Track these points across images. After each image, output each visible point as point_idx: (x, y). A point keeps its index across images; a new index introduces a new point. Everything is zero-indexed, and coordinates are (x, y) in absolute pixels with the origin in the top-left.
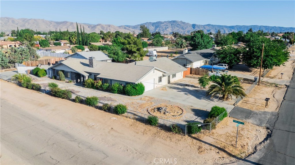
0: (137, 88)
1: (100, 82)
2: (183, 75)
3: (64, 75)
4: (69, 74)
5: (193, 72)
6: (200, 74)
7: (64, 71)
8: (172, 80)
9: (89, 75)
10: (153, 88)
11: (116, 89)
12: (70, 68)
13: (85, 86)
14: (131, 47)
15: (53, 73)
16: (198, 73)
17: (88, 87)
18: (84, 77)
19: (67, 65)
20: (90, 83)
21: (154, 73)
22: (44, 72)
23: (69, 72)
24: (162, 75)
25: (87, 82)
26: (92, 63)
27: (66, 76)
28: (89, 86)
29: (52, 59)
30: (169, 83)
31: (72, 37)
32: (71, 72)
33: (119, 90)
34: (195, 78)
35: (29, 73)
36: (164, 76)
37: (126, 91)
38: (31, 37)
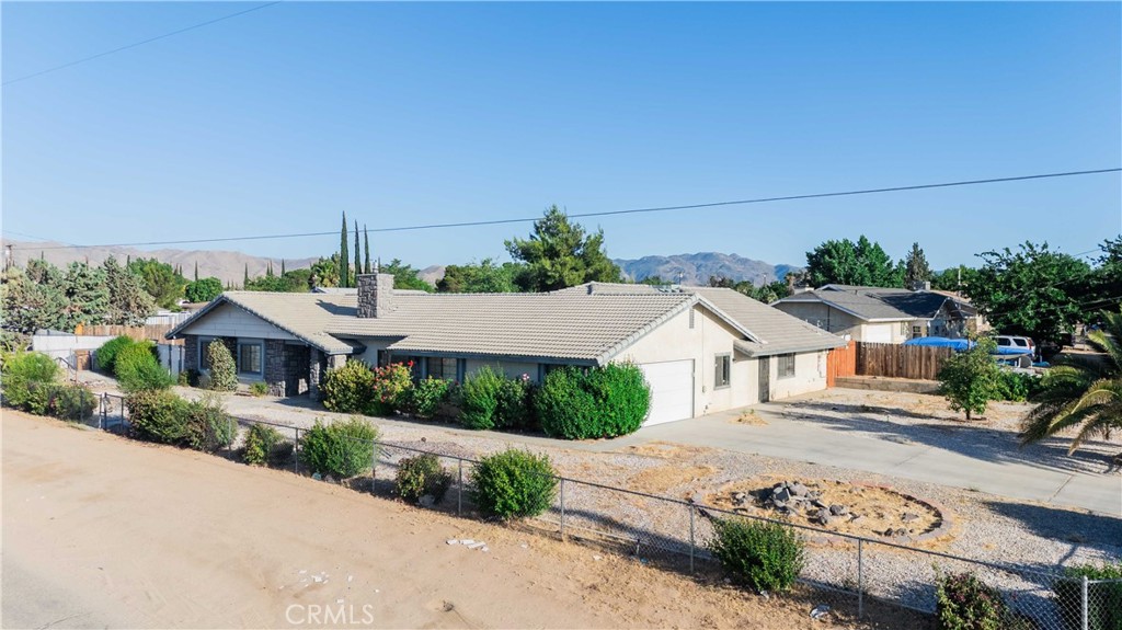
0: (608, 388)
1: (403, 373)
2: (824, 374)
3: (235, 358)
4: (258, 355)
5: (870, 363)
6: (910, 372)
7: (235, 339)
8: (781, 388)
9: (349, 349)
10: (689, 416)
11: (489, 404)
12: (261, 318)
13: (326, 403)
14: (559, 267)
15: (186, 355)
16: (899, 368)
17: (338, 404)
18: (325, 358)
20: (352, 385)
21: (692, 326)
22: (149, 353)
23: (255, 341)
24: (732, 350)
25: (335, 378)
26: (374, 295)
27: (244, 368)
28: (347, 401)
30: (765, 398)
31: (322, 273)
32: (266, 340)
33: (505, 404)
34: (888, 389)
35: (80, 366)
36: (741, 354)
37: (543, 407)
38: (166, 279)
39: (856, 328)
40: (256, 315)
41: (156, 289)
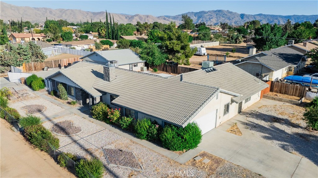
0: (186, 136)
1: (117, 113)
2: (260, 95)
3: (66, 90)
4: (73, 92)
5: (275, 89)
6: (289, 93)
7: (66, 84)
8: (245, 107)
9: (101, 94)
10: (214, 127)
11: (145, 133)
13: (93, 117)
14: (172, 44)
15: (52, 86)
16: (285, 92)
17: (97, 117)
18: (93, 99)
19: (68, 77)
20: (101, 113)
21: (217, 98)
22: (42, 82)
23: (73, 87)
24: (230, 101)
25: (95, 110)
26: (109, 74)
27: (69, 93)
28: (100, 117)
29: (65, 60)
30: (240, 112)
31: (101, 28)
32: (75, 87)
33: (150, 135)
34: (281, 101)
36: (232, 101)
37: (163, 140)
38: (56, 28)
39: (271, 73)
40: (70, 80)
41: (54, 32)
